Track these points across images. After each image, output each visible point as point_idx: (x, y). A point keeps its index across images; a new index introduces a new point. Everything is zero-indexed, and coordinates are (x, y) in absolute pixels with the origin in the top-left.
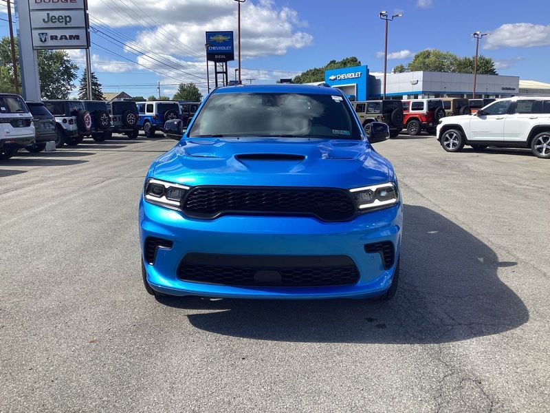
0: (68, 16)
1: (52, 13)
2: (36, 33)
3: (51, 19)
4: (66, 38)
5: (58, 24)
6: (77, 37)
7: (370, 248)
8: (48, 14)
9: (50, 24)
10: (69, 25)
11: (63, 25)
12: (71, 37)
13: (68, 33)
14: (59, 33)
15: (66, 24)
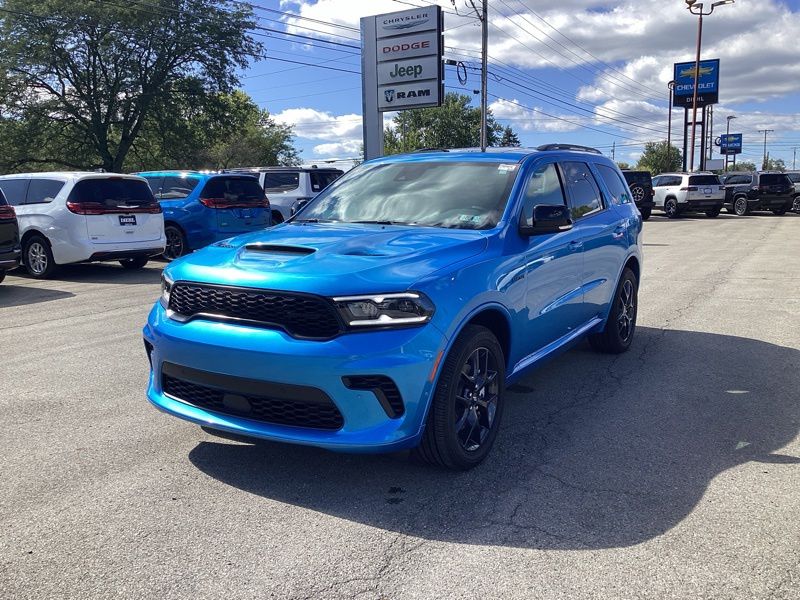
0: (419, 66)
1: (401, 64)
2: (382, 90)
3: (399, 72)
4: (415, 95)
5: (407, 78)
6: (427, 92)
7: (355, 382)
8: (396, 66)
9: (399, 79)
10: (419, 77)
11: (412, 78)
12: (420, 92)
13: (416, 88)
14: (406, 89)
15: (416, 76)
